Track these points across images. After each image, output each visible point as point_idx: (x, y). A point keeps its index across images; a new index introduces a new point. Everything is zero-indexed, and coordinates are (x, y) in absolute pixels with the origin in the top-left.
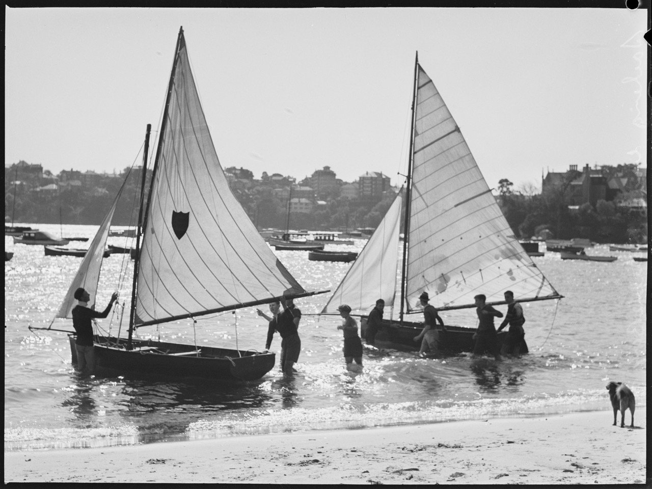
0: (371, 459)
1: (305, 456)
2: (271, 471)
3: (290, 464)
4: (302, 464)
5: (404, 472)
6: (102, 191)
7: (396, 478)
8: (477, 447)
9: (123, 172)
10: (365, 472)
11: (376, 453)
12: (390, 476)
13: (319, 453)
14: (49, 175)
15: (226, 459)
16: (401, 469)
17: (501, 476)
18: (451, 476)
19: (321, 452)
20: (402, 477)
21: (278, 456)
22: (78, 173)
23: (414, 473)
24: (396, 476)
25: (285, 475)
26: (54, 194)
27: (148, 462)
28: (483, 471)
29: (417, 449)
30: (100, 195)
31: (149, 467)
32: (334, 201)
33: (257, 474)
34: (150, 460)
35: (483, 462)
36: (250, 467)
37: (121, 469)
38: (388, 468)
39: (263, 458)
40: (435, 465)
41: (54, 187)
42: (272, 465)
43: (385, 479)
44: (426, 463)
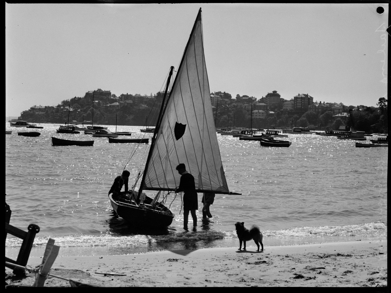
0: (297, 261)
1: (258, 259)
2: (238, 267)
3: (249, 264)
4: (256, 263)
5: (316, 269)
6: (144, 106)
7: (312, 273)
8: (361, 256)
9: (156, 95)
10: (293, 269)
11: (300, 258)
12: (308, 271)
13: (266, 257)
14: (114, 97)
15: (213, 260)
16: (314, 267)
17: (374, 273)
18: (344, 273)
19: (268, 257)
20: (315, 272)
21: (242, 259)
22: (131, 95)
23: (322, 270)
24: (311, 271)
25: (246, 269)
26: (117, 108)
27: (168, 260)
28: (364, 270)
29: (325, 256)
30: (143, 108)
31: (168, 263)
32: (279, 111)
33: (230, 268)
34: (169, 259)
35: (364, 265)
36: (226, 265)
37: (153, 264)
38: (306, 267)
39: (234, 260)
40: (335, 266)
41: (117, 104)
42: (238, 264)
43: (305, 273)
44: (329, 264)
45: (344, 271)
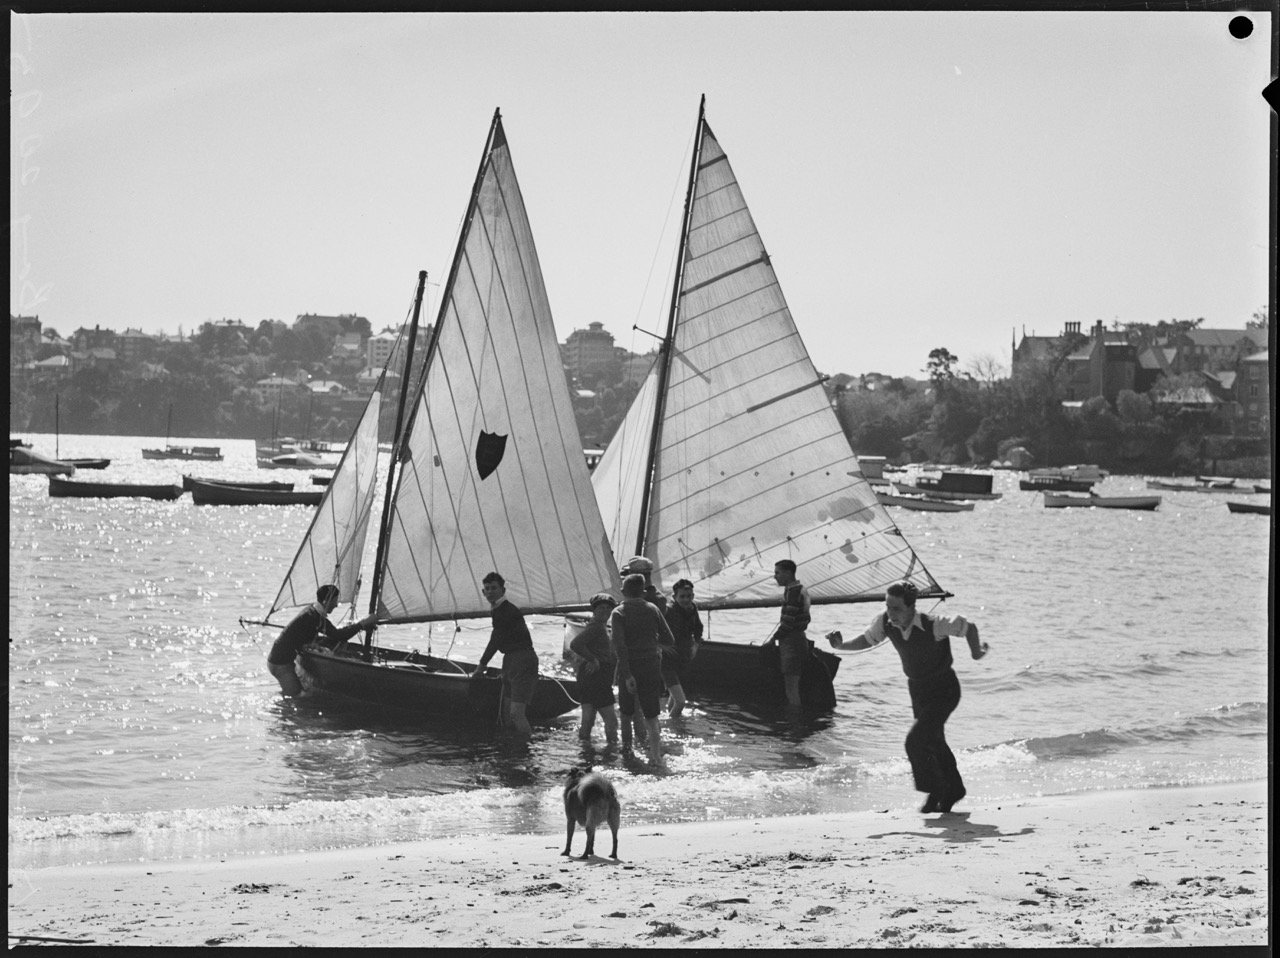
0: (660, 882)
1: (535, 877)
2: (469, 905)
3: (505, 893)
4: (530, 891)
5: (721, 906)
6: (156, 369)
7: (706, 917)
8: (863, 859)
9: (197, 332)
10: (646, 906)
11: (671, 872)
12: (694, 912)
13: (562, 871)
14: (52, 338)
15: (386, 884)
16: (715, 899)
17: (902, 912)
18: (808, 913)
19: (566, 871)
20: (716, 915)
21: (484, 878)
22: (109, 333)
23: (739, 907)
24: (704, 912)
25: (495, 912)
26: (62, 376)
27: (235, 890)
28: (870, 904)
29: (748, 863)
30: (152, 376)
31: (237, 897)
32: (610, 389)
33: (443, 911)
34: (240, 886)
35: (871, 887)
36: (431, 899)
37: (184, 902)
38: (690, 898)
39: (456, 882)
40: (780, 893)
41: (63, 360)
42: (471, 895)
43: (685, 919)
44: (763, 888)
45: (809, 910)
